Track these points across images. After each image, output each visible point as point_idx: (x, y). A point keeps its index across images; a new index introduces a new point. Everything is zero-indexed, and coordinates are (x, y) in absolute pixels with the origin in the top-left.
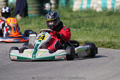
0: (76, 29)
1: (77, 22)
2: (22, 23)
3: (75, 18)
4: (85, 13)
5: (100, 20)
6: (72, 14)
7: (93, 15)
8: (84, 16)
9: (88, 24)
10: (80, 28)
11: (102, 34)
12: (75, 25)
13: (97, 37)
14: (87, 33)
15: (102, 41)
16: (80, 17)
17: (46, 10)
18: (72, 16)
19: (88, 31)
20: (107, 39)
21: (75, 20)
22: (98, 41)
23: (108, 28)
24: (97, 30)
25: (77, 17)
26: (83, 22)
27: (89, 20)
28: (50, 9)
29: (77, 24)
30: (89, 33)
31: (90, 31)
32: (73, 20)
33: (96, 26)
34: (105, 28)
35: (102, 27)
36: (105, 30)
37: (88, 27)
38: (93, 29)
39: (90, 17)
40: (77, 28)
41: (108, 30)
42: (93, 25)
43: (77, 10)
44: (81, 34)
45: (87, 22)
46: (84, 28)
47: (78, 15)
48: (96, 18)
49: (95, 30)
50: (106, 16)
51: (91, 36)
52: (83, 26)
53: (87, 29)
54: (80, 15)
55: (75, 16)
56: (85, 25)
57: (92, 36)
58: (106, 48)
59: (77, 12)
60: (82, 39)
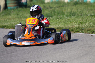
0: (48, 18)
1: (49, 11)
2: (3, 15)
3: (47, 8)
4: (56, 4)
5: (68, 9)
6: (45, 5)
7: (62, 5)
8: (55, 6)
9: (58, 13)
10: (52, 16)
11: (71, 21)
12: (48, 14)
13: (67, 24)
14: (59, 20)
15: (71, 26)
16: (51, 8)
17: (23, 3)
18: (44, 7)
19: (59, 19)
20: (76, 25)
21: (47, 10)
22: (68, 27)
23: (75, 16)
24: (67, 17)
25: (49, 7)
26: (54, 11)
27: (59, 9)
28: (26, 2)
29: (49, 13)
30: (60, 20)
31: (61, 19)
32: (46, 10)
33: (65, 14)
34: (73, 16)
35: (71, 15)
36: (73, 17)
37: (59, 15)
38: (63, 17)
39: (60, 7)
40: (50, 17)
41: (76, 18)
42: (63, 13)
43: (48, 1)
44: (54, 22)
45: (58, 11)
46: (56, 16)
47: (49, 6)
48: (65, 8)
49: (65, 18)
50: (73, 5)
51: (61, 23)
52: (55, 15)
53: (58, 17)
54: (51, 6)
55: (47, 7)
56: (56, 14)
57: (63, 23)
58: (75, 32)
59: (48, 3)
60: (54, 26)
